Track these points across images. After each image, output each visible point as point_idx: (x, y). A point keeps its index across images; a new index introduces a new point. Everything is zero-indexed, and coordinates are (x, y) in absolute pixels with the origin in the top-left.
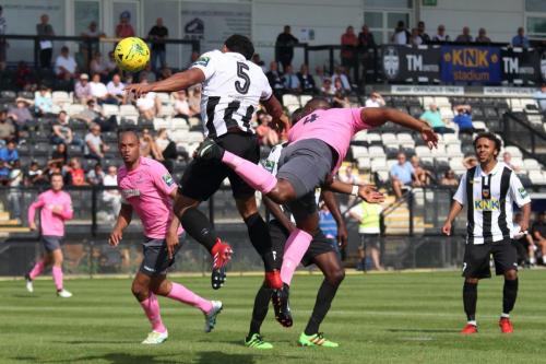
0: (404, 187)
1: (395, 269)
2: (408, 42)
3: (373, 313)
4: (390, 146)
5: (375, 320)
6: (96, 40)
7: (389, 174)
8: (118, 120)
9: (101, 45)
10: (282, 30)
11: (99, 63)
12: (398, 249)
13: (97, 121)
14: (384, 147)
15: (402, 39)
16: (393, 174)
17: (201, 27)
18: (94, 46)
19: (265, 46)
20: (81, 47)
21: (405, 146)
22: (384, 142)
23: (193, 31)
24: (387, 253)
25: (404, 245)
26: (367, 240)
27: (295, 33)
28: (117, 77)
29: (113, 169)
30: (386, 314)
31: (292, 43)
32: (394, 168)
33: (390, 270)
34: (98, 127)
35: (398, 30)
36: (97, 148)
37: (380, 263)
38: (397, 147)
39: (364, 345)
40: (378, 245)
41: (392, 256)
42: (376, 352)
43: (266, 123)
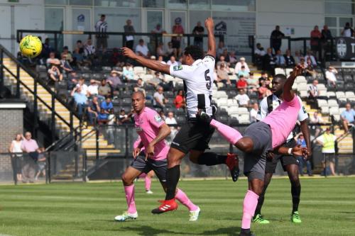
0: (349, 125)
1: (344, 174)
2: (352, 36)
3: (331, 202)
4: (341, 99)
5: (332, 206)
6: (161, 35)
7: (341, 116)
8: (174, 84)
9: (163, 38)
10: (274, 29)
11: (162, 49)
12: (346, 162)
13: (161, 85)
14: (337, 100)
15: (348, 33)
16: (343, 116)
17: (224, 27)
18: (159, 38)
19: (264, 38)
20: (151, 40)
21: (351, 99)
22: (338, 97)
23: (220, 30)
24: (339, 165)
25: (349, 160)
26: (327, 157)
27: (282, 30)
28: (173, 58)
29: (171, 114)
30: (339, 202)
31: (281, 36)
32: (343, 113)
33: (341, 175)
34: (161, 88)
35: (346, 28)
36: (161, 101)
37: (335, 171)
38: (345, 100)
39: (325, 221)
40: (334, 160)
41: (343, 167)
42: (333, 226)
43: (264, 86)
